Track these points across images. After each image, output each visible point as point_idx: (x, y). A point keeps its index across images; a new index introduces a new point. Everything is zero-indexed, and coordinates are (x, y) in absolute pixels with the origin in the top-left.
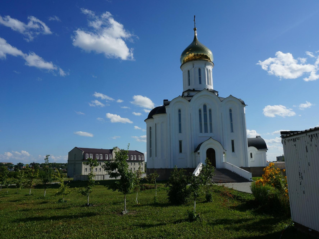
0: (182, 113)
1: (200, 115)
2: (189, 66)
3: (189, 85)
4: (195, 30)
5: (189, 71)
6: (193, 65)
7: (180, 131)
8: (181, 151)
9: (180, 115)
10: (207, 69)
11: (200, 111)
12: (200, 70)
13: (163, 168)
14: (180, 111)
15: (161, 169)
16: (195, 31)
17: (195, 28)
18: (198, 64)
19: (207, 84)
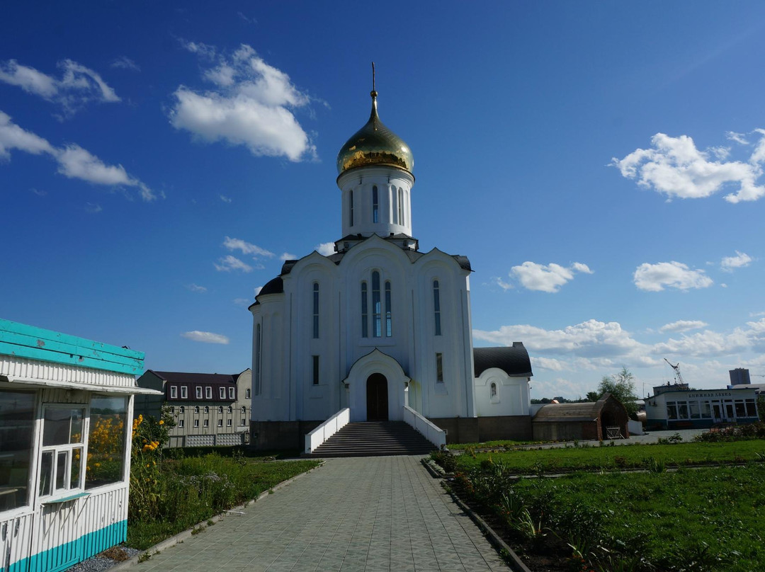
0: (321, 291)
1: (364, 295)
2: (352, 181)
3: (352, 224)
4: (373, 95)
5: (351, 193)
6: (361, 178)
7: (316, 335)
8: (316, 381)
9: (316, 296)
10: (394, 188)
11: (364, 285)
12: (375, 189)
13: (273, 419)
14: (316, 286)
15: (269, 422)
16: (374, 98)
17: (374, 91)
18: (372, 176)
19: (391, 222)
